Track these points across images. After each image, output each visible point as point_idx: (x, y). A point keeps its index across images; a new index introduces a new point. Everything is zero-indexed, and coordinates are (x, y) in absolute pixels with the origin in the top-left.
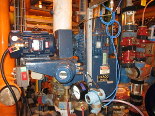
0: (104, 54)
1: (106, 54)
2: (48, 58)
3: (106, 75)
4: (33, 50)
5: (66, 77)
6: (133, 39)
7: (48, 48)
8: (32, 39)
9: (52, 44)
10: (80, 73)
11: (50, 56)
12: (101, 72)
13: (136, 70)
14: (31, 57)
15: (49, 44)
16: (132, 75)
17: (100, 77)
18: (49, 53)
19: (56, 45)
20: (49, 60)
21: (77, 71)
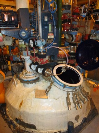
0: (49, 25)
1: (51, 25)
2: (14, 27)
3: (52, 39)
4: (5, 20)
5: (25, 35)
6: (68, 14)
7: (14, 21)
8: (3, 13)
9: (16, 18)
10: (34, 35)
11: (15, 26)
12: (49, 37)
13: (71, 36)
14: (3, 27)
15: (14, 18)
16: (69, 40)
17: (48, 40)
18: (15, 24)
19: (19, 19)
20: (15, 29)
21: (32, 33)
